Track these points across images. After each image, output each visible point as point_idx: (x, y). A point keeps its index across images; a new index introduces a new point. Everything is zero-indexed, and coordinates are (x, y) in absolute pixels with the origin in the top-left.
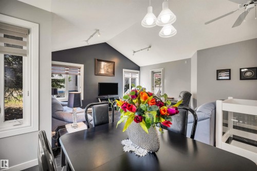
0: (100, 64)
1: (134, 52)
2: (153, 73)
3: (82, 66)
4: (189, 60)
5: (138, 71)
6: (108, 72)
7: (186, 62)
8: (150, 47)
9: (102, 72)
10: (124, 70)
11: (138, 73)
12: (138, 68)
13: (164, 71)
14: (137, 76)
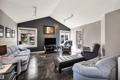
0: (47, 28)
1: (65, 20)
2: (77, 32)
3: (36, 30)
4: (99, 22)
5: (69, 31)
6: (51, 32)
7: (97, 23)
8: (72, 16)
9: (48, 32)
10: (60, 31)
11: (69, 32)
12: (69, 30)
13: (83, 30)
14: (68, 34)
